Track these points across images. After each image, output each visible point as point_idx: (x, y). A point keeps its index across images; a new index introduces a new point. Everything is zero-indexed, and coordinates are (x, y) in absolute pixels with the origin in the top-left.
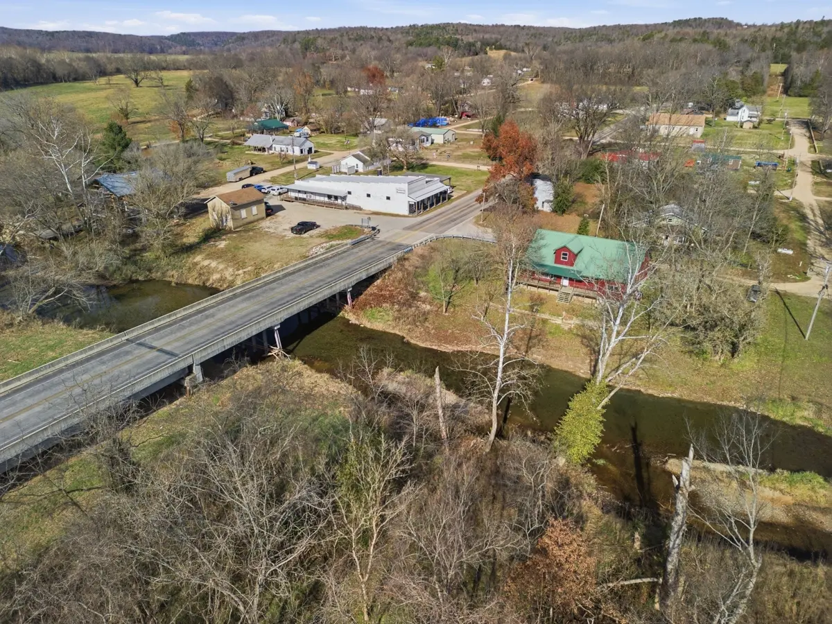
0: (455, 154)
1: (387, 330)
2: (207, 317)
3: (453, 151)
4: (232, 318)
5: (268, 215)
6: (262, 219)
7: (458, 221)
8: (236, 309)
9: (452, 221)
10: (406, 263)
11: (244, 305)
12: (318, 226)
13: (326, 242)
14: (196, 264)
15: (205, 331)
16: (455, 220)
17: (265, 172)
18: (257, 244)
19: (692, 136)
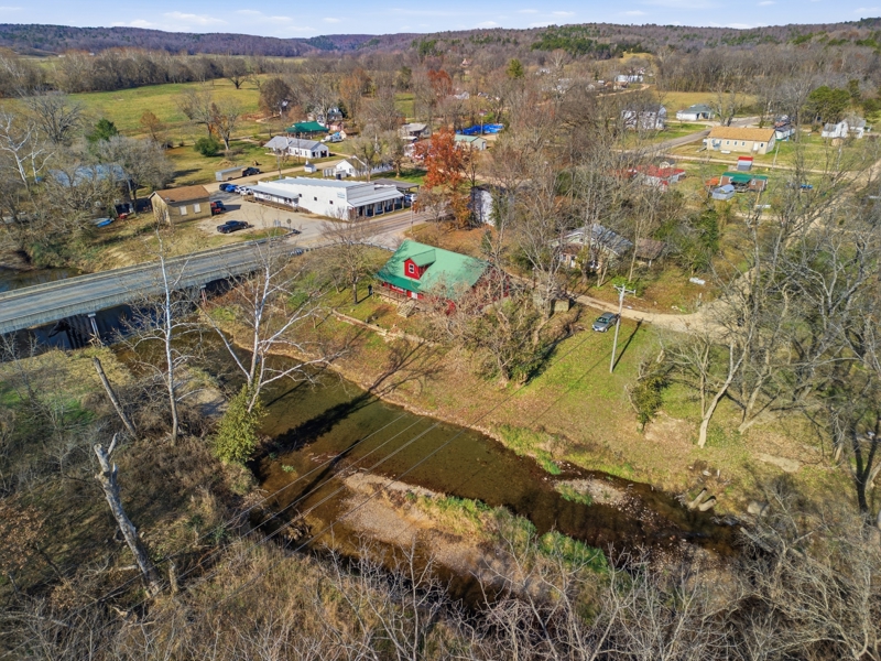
5: (214, 213)
6: (207, 217)
12: (250, 226)
14: (108, 255)
18: (177, 240)
19: (756, 152)
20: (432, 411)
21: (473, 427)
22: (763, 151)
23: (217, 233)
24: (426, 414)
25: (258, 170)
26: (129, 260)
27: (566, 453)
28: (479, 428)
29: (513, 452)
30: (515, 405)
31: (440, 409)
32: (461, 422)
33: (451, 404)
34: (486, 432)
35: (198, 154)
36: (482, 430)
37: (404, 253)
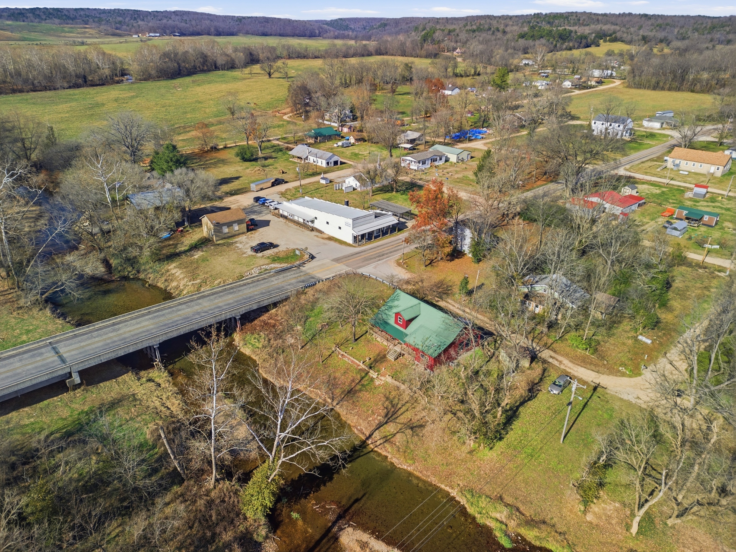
0: (456, 176)
1: (252, 357)
2: (114, 330)
3: (457, 172)
4: (127, 335)
5: (249, 230)
6: (243, 233)
7: (386, 256)
8: (139, 326)
9: (379, 256)
10: (303, 297)
12: (276, 246)
13: (267, 264)
14: (168, 271)
15: (100, 344)
16: (383, 255)
17: (287, 182)
18: (220, 259)
19: (713, 174)
20: (410, 466)
21: (443, 486)
22: (719, 174)
23: (250, 253)
24: (405, 467)
25: (283, 180)
26: (184, 278)
27: (519, 525)
28: (447, 489)
29: (474, 518)
30: (479, 468)
31: (417, 464)
32: (434, 480)
33: (426, 460)
34: (454, 493)
35: (238, 159)
36: (450, 491)
37: (396, 303)
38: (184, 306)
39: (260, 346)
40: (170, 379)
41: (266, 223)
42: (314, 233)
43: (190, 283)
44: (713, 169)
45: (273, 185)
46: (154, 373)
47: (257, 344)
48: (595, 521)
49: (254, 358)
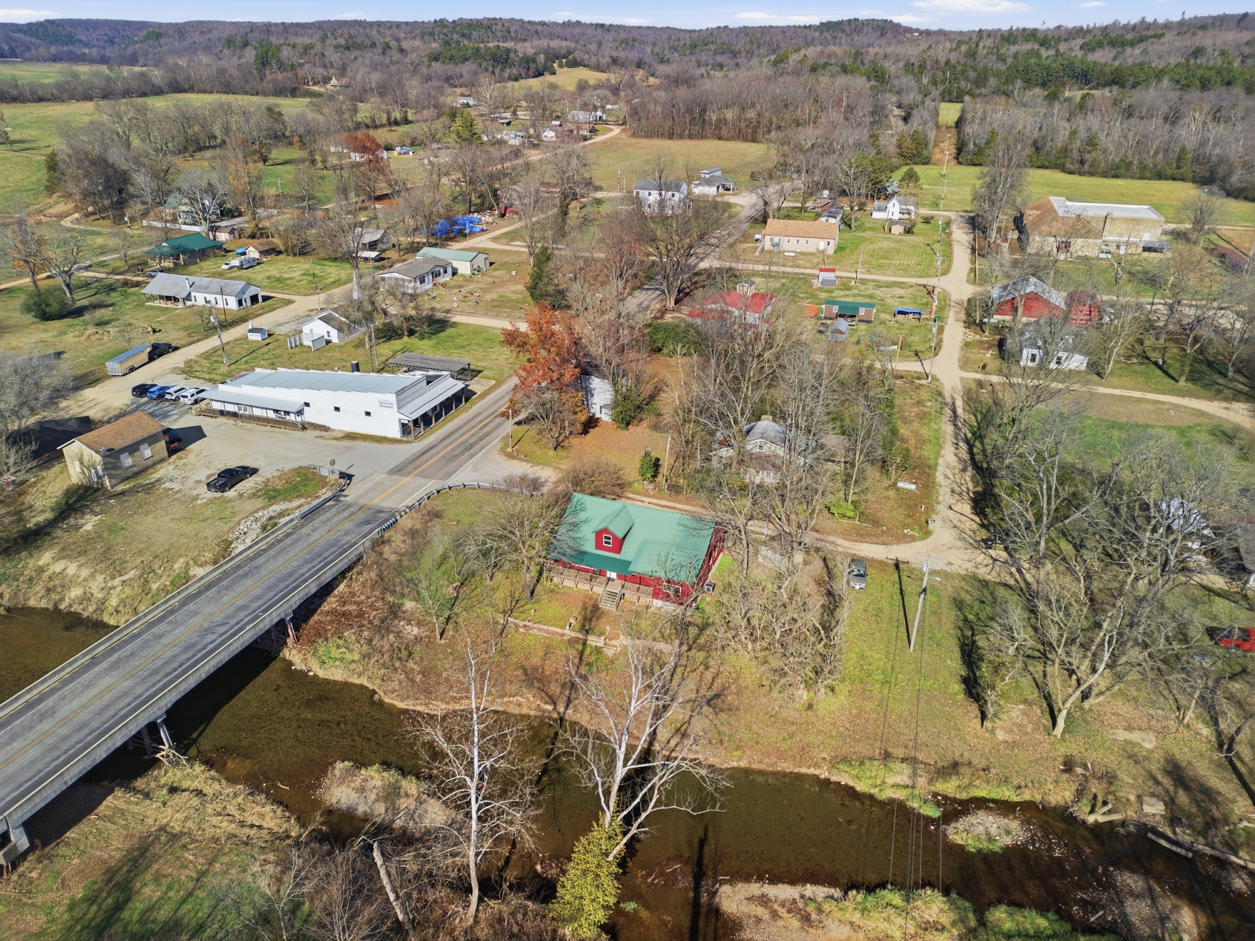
0: (488, 297)
1: (350, 680)
2: (43, 717)
3: (485, 291)
4: (84, 716)
5: (172, 452)
6: (162, 461)
7: (477, 447)
8: (93, 692)
9: (467, 449)
10: (386, 549)
11: (107, 681)
12: (254, 471)
13: (263, 508)
14: (41, 570)
15: (34, 752)
16: (472, 446)
17: (176, 349)
18: (149, 519)
19: (823, 252)
20: (740, 758)
21: (804, 770)
22: (831, 250)
23: (211, 494)
24: (735, 764)
26: (92, 575)
27: (931, 781)
28: (812, 771)
29: (871, 797)
30: (834, 724)
31: (748, 752)
32: (787, 766)
33: (757, 743)
34: (823, 773)
35: (29, 318)
36: (817, 772)
37: (583, 516)
38: (163, 627)
39: (356, 657)
40: (213, 773)
41: (197, 433)
42: (310, 434)
43: (117, 581)
44: (822, 245)
45: (152, 357)
46: (169, 775)
47: (349, 656)
48: (1009, 738)
49: (357, 681)
